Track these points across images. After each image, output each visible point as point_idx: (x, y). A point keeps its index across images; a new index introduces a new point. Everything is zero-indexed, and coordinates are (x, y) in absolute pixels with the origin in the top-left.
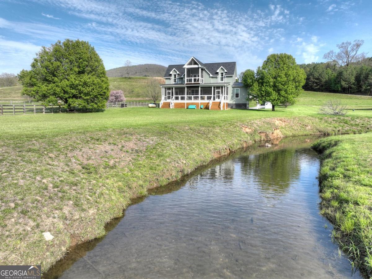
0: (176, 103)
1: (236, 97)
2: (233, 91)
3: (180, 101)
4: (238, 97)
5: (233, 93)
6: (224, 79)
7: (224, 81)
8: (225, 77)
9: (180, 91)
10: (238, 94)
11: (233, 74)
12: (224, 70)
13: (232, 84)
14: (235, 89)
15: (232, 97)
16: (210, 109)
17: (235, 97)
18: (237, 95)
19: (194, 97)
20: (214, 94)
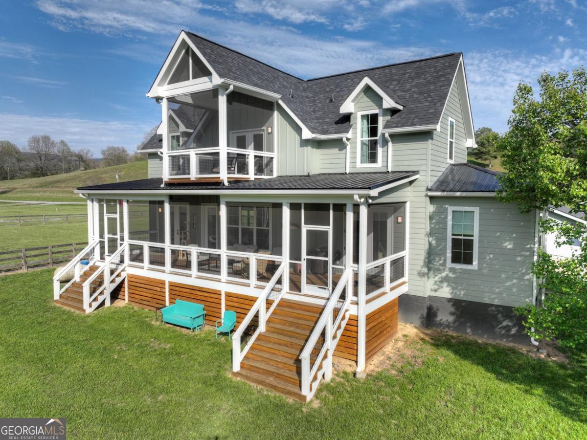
1: (456, 259)
2: (437, 220)
3: (145, 270)
4: (468, 260)
5: (437, 230)
6: (380, 151)
7: (379, 165)
8: (385, 143)
10: (469, 244)
11: (434, 118)
12: (378, 100)
13: (427, 178)
14: (450, 209)
15: (431, 255)
17: (449, 255)
18: (463, 250)
19: (200, 255)
20: (295, 254)
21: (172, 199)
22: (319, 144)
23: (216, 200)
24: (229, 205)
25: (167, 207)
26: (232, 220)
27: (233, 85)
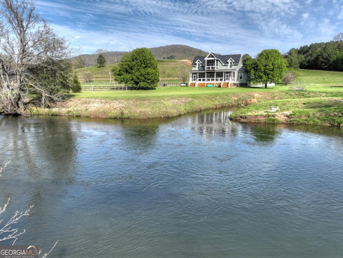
0: (199, 83)
2: (238, 75)
3: (202, 82)
4: (242, 79)
5: (238, 76)
6: (232, 66)
7: (232, 68)
8: (233, 65)
9: (202, 75)
11: (238, 63)
12: (232, 61)
13: (237, 70)
14: (240, 73)
15: (238, 79)
16: (221, 87)
18: (241, 78)
19: (211, 79)
20: (225, 77)
21: (207, 72)
22: (224, 66)
23: (214, 72)
24: (216, 73)
25: (206, 73)
26: (216, 74)
27: (217, 59)
